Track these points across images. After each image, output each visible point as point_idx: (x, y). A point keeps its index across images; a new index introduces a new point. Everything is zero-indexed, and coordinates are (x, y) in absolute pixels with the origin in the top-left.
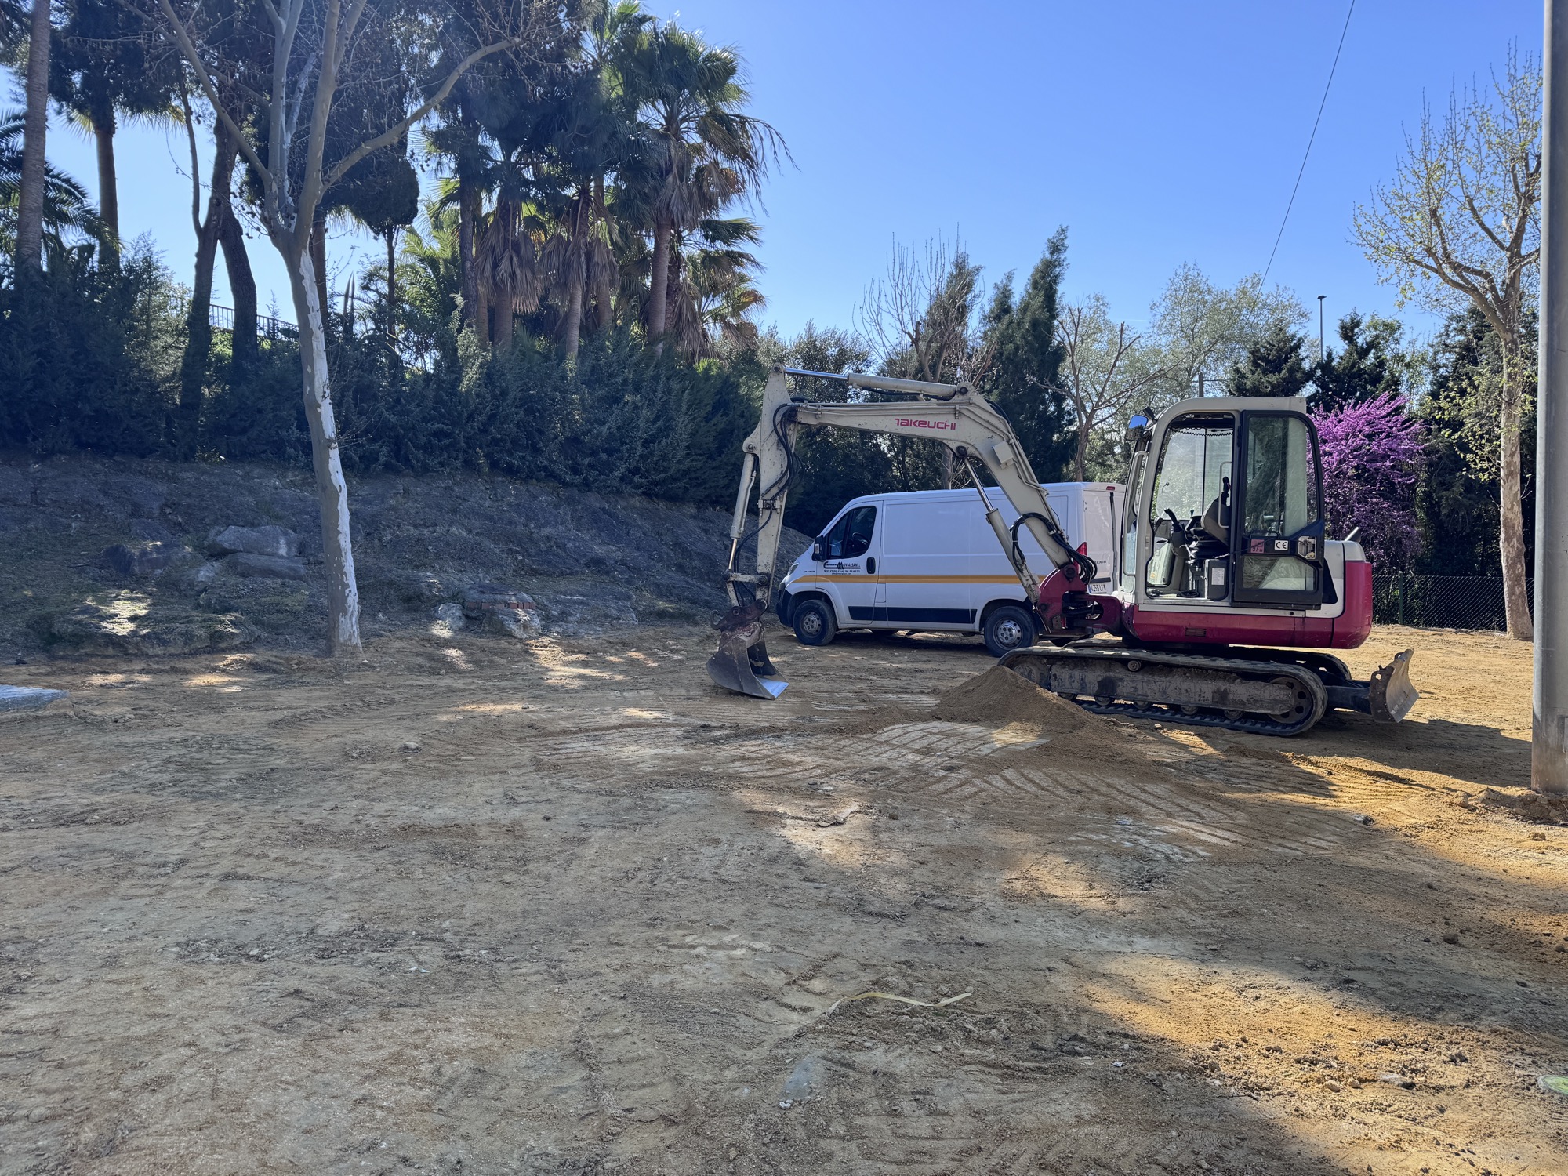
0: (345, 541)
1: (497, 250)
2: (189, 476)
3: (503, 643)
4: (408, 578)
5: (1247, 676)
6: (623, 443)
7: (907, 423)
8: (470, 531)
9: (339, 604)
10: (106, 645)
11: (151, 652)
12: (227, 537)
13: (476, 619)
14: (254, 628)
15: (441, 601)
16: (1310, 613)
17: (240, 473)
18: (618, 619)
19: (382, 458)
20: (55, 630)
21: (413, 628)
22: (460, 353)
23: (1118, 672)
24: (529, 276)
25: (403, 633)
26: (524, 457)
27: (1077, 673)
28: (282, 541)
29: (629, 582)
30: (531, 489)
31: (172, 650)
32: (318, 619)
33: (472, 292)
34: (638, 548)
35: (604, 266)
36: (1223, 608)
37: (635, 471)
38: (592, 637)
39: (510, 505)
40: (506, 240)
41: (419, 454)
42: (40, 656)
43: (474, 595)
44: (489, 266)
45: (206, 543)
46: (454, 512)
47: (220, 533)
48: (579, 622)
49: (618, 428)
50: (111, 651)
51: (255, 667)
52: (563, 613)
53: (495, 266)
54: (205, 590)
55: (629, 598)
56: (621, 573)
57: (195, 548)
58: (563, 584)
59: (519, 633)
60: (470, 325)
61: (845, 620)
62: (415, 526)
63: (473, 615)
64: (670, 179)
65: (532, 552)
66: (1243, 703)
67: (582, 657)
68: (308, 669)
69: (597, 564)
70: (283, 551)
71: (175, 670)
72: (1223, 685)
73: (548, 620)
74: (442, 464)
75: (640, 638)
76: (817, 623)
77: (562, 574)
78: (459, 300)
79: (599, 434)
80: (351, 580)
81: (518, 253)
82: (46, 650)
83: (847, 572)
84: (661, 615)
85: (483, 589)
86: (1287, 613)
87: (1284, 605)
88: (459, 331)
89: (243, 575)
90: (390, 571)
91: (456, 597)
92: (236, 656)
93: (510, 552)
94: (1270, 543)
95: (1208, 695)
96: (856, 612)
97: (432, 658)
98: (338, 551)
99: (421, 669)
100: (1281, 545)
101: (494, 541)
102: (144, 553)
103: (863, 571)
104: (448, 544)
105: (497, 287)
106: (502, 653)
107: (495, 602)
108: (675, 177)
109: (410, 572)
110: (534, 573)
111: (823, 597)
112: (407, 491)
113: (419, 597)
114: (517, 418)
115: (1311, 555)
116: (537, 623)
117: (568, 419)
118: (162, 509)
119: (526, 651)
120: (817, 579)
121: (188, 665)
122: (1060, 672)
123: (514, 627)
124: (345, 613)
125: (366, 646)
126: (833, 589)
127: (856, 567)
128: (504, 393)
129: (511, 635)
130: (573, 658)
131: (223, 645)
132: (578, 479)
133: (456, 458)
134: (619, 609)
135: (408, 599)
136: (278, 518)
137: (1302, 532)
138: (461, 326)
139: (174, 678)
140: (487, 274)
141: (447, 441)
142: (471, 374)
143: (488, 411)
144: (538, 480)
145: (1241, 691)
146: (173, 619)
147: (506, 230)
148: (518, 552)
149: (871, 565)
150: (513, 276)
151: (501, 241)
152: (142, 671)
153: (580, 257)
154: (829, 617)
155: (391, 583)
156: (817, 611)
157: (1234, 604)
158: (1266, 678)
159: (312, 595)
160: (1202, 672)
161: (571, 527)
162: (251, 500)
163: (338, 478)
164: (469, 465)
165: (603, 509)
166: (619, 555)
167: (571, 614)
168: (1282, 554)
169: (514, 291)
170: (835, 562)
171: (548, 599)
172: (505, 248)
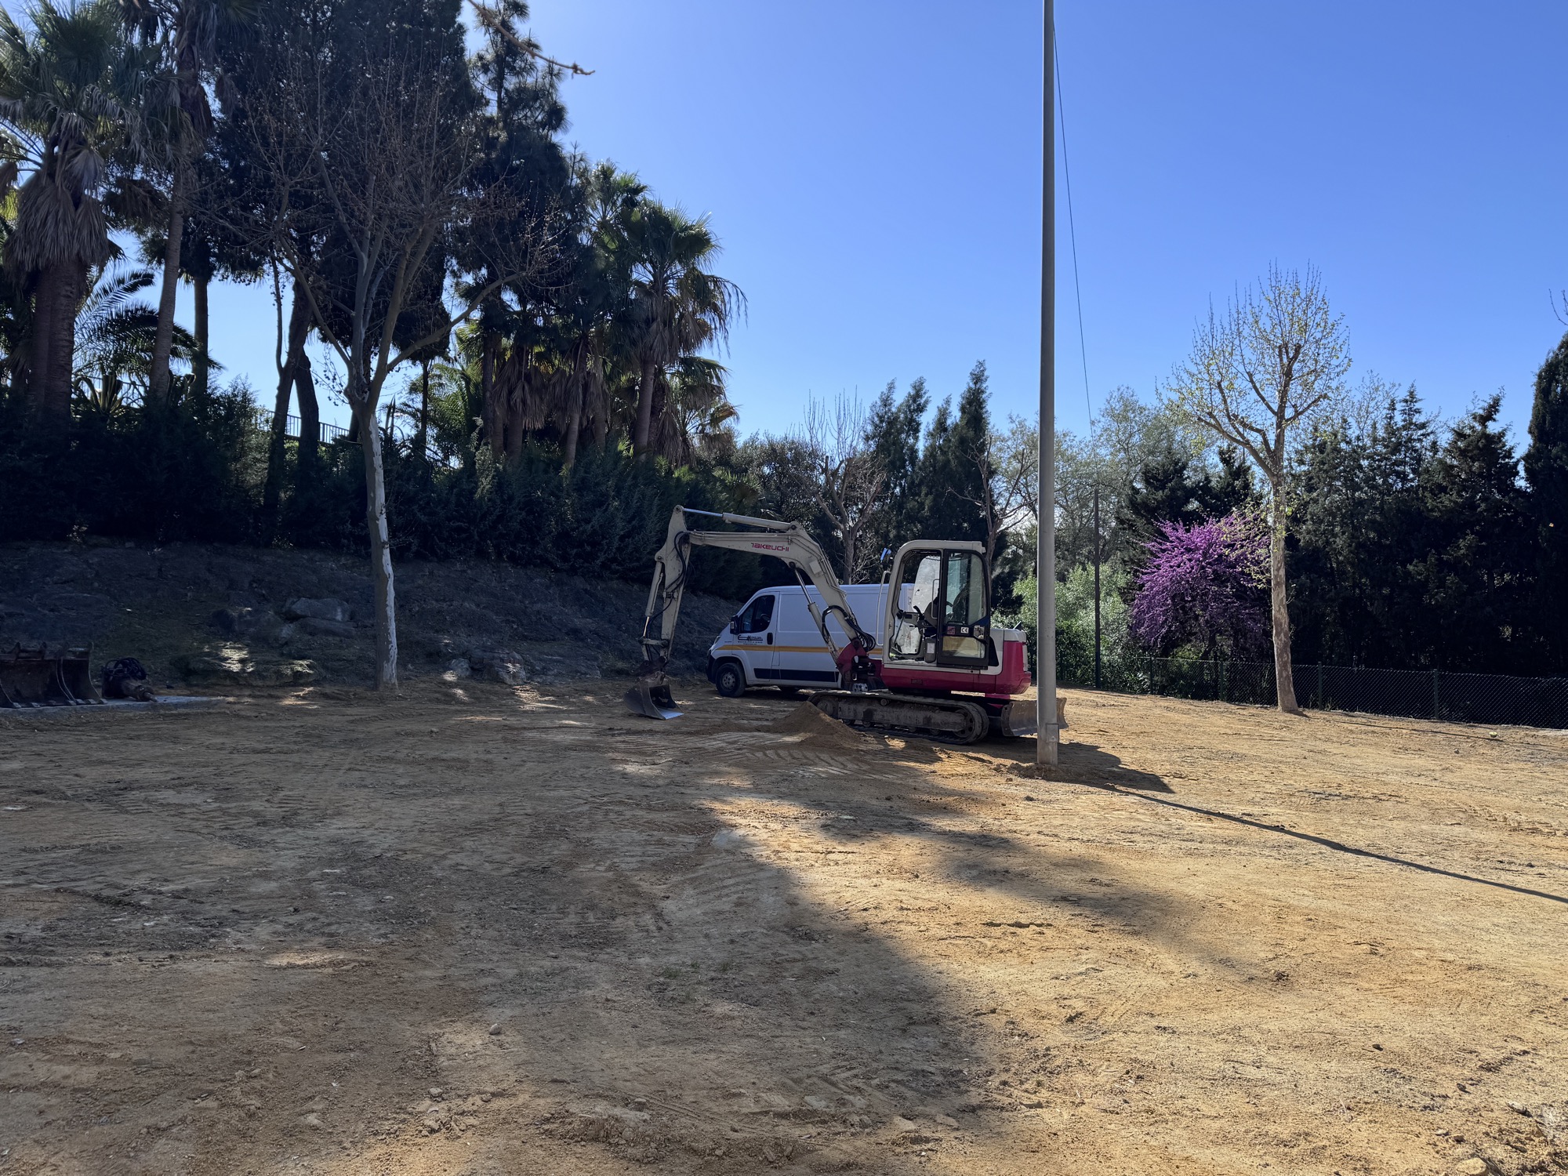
0: (391, 612)
1: (513, 380)
2: (268, 559)
3: (497, 688)
4: (430, 639)
5: (943, 708)
6: (604, 538)
7: (759, 546)
8: (478, 606)
9: (384, 654)
10: (225, 678)
11: (254, 683)
12: (300, 606)
13: (479, 670)
14: (322, 670)
15: (454, 657)
16: (983, 672)
17: (305, 557)
18: (586, 674)
19: (414, 548)
20: (191, 667)
21: (433, 675)
22: (477, 466)
23: (875, 706)
24: (538, 400)
25: (425, 678)
26: (524, 548)
27: (852, 707)
28: (339, 610)
29: (599, 647)
30: (529, 572)
31: (268, 683)
32: (366, 666)
33: (491, 415)
34: (610, 622)
35: (598, 395)
36: (933, 667)
37: (614, 560)
38: (560, 687)
39: (511, 586)
40: (520, 372)
41: (443, 545)
42: (182, 684)
43: (478, 653)
44: (505, 393)
45: (284, 610)
46: (467, 590)
47: (294, 603)
48: (555, 676)
49: (601, 526)
50: (228, 682)
51: (326, 696)
52: (544, 668)
53: (510, 392)
54: (286, 643)
55: (596, 659)
56: (592, 640)
57: (276, 613)
58: (546, 647)
59: (509, 681)
60: (485, 444)
61: (751, 677)
62: (437, 601)
63: (476, 667)
64: (654, 326)
65: (525, 622)
66: (938, 725)
67: (552, 698)
68: (361, 698)
69: (575, 633)
70: (339, 617)
71: (271, 696)
72: (929, 714)
73: (532, 673)
74: (459, 553)
75: (600, 688)
76: (732, 680)
77: (547, 640)
78: (480, 421)
79: (584, 531)
80: (394, 639)
81: (529, 382)
82: (184, 680)
83: (754, 643)
84: (620, 672)
85: (485, 649)
86: (969, 671)
87: (967, 667)
88: (477, 449)
89: (311, 634)
90: (417, 634)
91: (465, 654)
92: (311, 689)
93: (508, 621)
94: (958, 629)
95: (921, 720)
96: (760, 673)
97: (446, 695)
98: (386, 618)
99: (438, 701)
100: (965, 630)
101: (497, 614)
102: (241, 616)
103: (765, 642)
104: (461, 615)
105: (511, 409)
106: (496, 693)
107: (493, 658)
108: (658, 325)
109: (432, 634)
110: (525, 638)
111: (736, 660)
112: (431, 573)
113: (438, 653)
114: (520, 517)
115: (981, 637)
116: (523, 674)
117: (561, 519)
118: (251, 584)
119: (513, 693)
120: (732, 647)
121: (279, 693)
122: (844, 706)
123: (506, 677)
124: (388, 661)
125: (400, 685)
126: (744, 655)
127: (759, 639)
128: (511, 499)
129: (503, 682)
130: (547, 698)
131: (301, 681)
132: (566, 566)
133: (471, 548)
134: (588, 667)
135: (430, 655)
136: (335, 592)
137: (977, 623)
138: (479, 445)
139: (271, 701)
140: (503, 399)
141: (464, 536)
142: (485, 483)
143: (497, 512)
144: (535, 566)
145: (938, 717)
146: (268, 662)
147: (520, 364)
148: (513, 622)
149: (770, 638)
150: (524, 402)
151: (516, 373)
152: (250, 696)
153: (578, 388)
154: (741, 676)
155: (418, 643)
156: (732, 671)
157: (939, 665)
158: (952, 709)
159: (361, 649)
160: (920, 706)
161: (558, 603)
162: (314, 578)
163: (389, 569)
164: (482, 554)
165: (586, 591)
166: (593, 626)
167: (549, 669)
168: (965, 635)
169: (524, 411)
170: (746, 635)
171: (535, 658)
172: (519, 378)
